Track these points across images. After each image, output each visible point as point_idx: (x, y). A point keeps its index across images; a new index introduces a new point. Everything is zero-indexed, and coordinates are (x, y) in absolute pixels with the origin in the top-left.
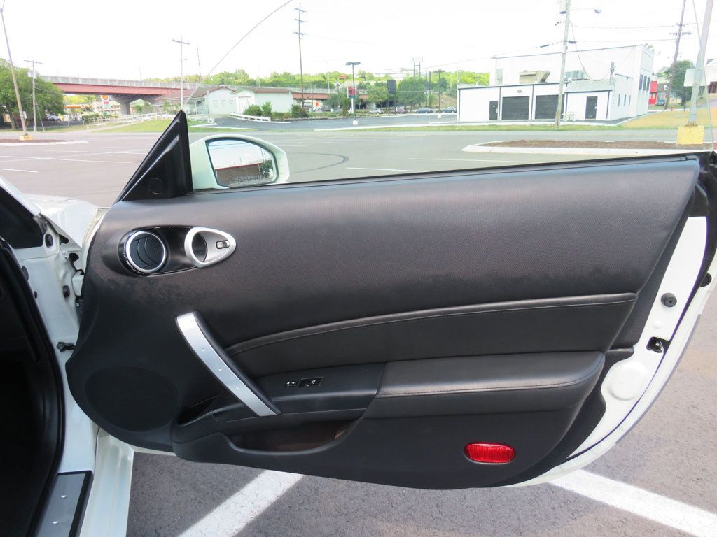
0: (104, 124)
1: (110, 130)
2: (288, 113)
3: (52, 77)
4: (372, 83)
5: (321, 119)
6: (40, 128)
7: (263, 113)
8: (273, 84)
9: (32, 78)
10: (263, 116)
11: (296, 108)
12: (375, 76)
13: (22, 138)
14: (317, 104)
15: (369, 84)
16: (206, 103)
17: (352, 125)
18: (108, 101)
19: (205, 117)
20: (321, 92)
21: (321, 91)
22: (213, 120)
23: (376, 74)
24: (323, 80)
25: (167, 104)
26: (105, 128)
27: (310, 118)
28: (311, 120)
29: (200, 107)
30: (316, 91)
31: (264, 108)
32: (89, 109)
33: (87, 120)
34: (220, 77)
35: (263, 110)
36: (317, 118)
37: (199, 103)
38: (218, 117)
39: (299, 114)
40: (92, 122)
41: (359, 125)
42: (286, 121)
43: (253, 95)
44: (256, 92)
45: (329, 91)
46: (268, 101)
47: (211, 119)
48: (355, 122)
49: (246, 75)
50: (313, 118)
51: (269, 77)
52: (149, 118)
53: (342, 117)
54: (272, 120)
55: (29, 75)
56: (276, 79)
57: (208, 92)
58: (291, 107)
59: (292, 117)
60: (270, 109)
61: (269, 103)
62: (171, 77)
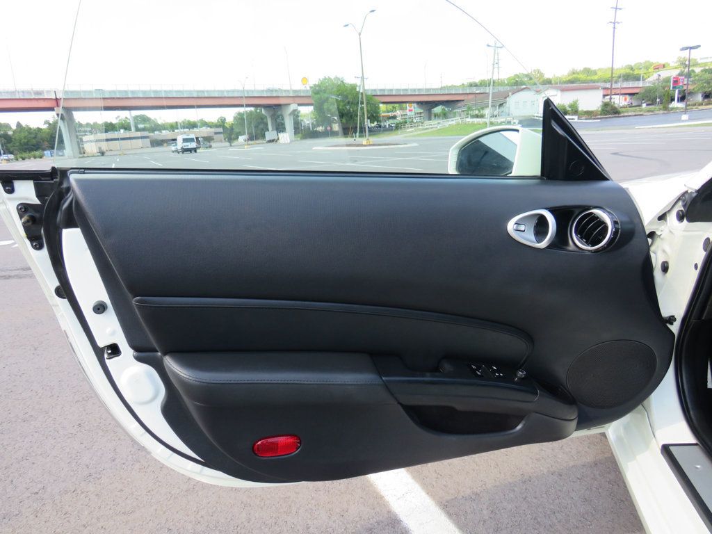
0: (413, 129)
1: (419, 135)
2: (597, 111)
3: (372, 90)
4: (698, 70)
5: (635, 115)
6: (361, 134)
7: (570, 112)
8: (571, 82)
9: (359, 92)
10: (569, 114)
11: (606, 105)
12: (700, 61)
13: (364, 143)
14: (625, 100)
15: (693, 71)
16: (507, 105)
17: (680, 121)
18: (412, 108)
19: (509, 119)
20: (631, 86)
21: (631, 84)
22: (517, 121)
23: (701, 59)
24: (631, 72)
25: (469, 109)
26: (416, 133)
27: (622, 115)
28: (624, 116)
29: (502, 109)
30: (625, 85)
31: (570, 106)
32: (394, 117)
33: (398, 127)
34: (514, 79)
35: (568, 109)
36: (630, 114)
37: (501, 105)
38: (521, 119)
39: (610, 111)
40: (401, 128)
41: (690, 119)
42: (595, 119)
43: (559, 93)
44: (563, 90)
45: (641, 84)
46: (575, 99)
47: (515, 121)
48: (685, 117)
49: (542, 75)
50: (626, 114)
51: (566, 74)
52: (454, 122)
53: (662, 112)
54: (578, 119)
55: (357, 90)
56: (575, 76)
57: (510, 94)
58: (600, 104)
59: (601, 115)
60: (577, 108)
61: (577, 101)
62: (466, 82)
